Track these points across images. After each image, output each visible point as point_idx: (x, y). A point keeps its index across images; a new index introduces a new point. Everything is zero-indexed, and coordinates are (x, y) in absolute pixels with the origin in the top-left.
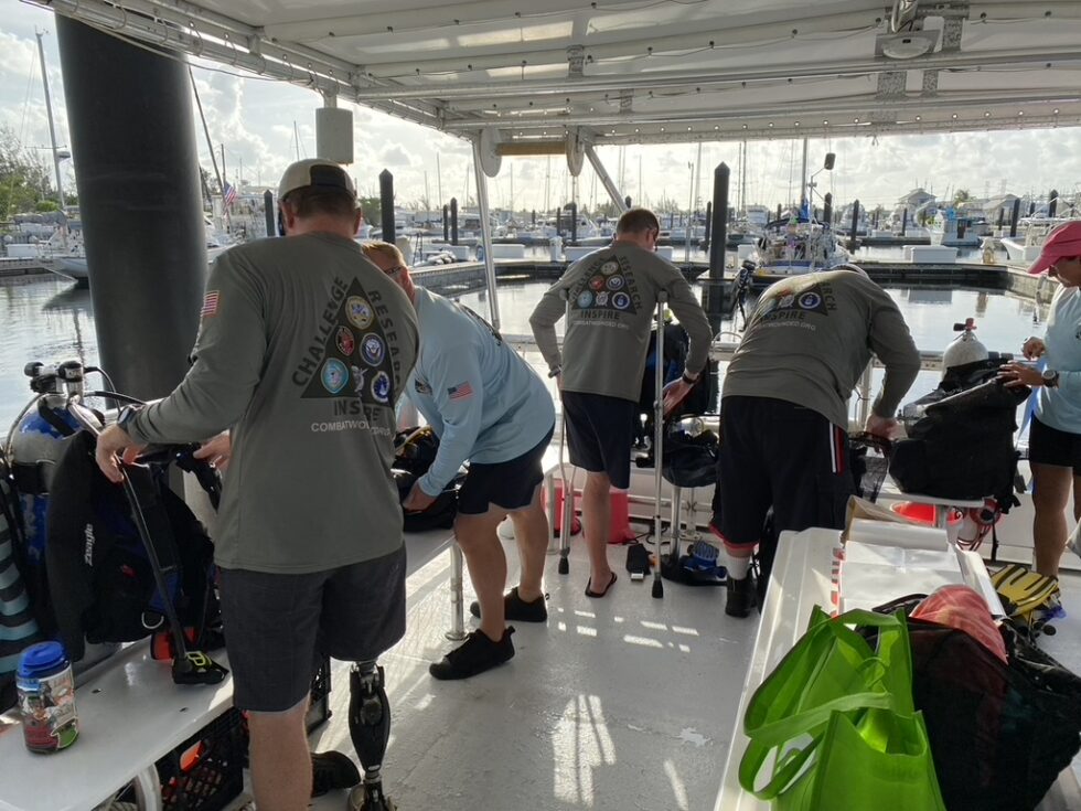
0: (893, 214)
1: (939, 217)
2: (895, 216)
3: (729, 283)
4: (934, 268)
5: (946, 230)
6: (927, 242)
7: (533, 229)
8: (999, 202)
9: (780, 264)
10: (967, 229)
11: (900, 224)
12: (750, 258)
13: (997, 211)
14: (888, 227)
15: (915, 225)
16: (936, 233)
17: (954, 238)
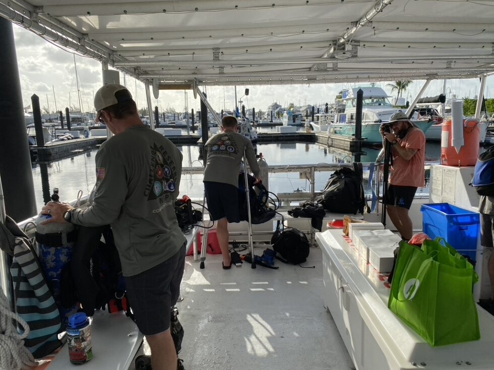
0: (267, 113)
5: (289, 119)
8: (305, 108)
11: (270, 117)
14: (265, 119)
15: (276, 118)
16: (285, 120)
17: (292, 122)
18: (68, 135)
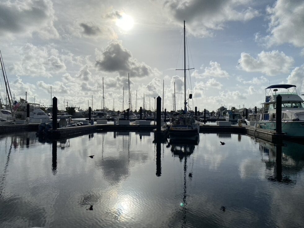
0: (216, 113)
1: (227, 113)
4: (225, 127)
5: (230, 117)
6: (225, 120)
10: (235, 117)
11: (218, 115)
13: (243, 112)
14: (215, 116)
15: (222, 116)
16: (227, 118)
17: (232, 119)
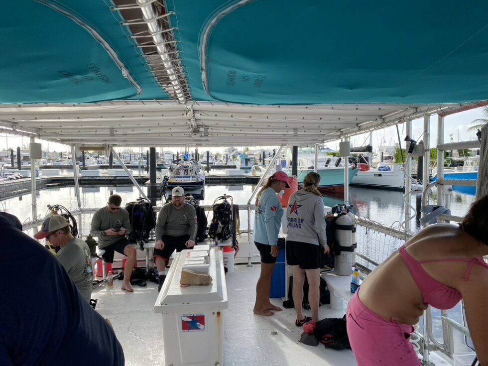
0: (222, 156)
1: (238, 157)
2: (223, 157)
3: (158, 185)
4: (236, 177)
5: (241, 163)
6: (235, 167)
7: (61, 161)
9: (179, 177)
10: (249, 162)
11: (225, 159)
12: (167, 175)
13: (259, 155)
14: (221, 161)
15: (231, 160)
16: (238, 163)
17: (244, 165)
18: (16, 174)
